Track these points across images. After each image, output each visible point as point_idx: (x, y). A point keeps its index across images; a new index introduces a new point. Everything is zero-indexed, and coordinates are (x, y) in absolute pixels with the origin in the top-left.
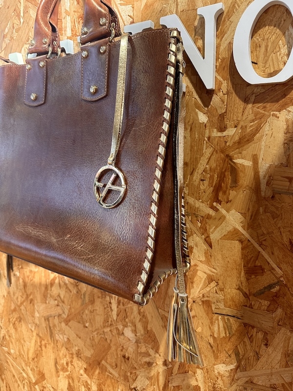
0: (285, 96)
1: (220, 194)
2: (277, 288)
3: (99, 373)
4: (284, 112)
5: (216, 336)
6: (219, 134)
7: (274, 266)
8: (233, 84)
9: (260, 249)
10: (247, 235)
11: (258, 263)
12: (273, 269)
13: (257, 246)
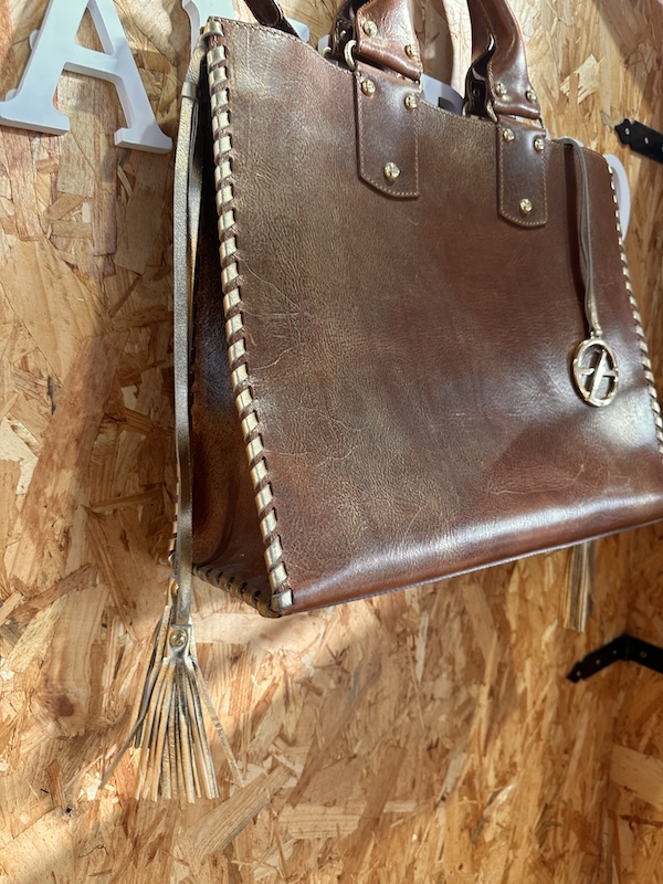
3: (375, 846)
5: (546, 590)
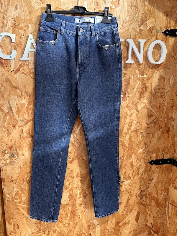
0: (158, 67)
1: (142, 95)
2: (156, 119)
4: (158, 72)
5: (139, 140)
6: (142, 77)
7: (155, 113)
8: (146, 62)
9: (152, 109)
10: (149, 106)
11: (151, 114)
12: (155, 114)
13: (151, 109)
